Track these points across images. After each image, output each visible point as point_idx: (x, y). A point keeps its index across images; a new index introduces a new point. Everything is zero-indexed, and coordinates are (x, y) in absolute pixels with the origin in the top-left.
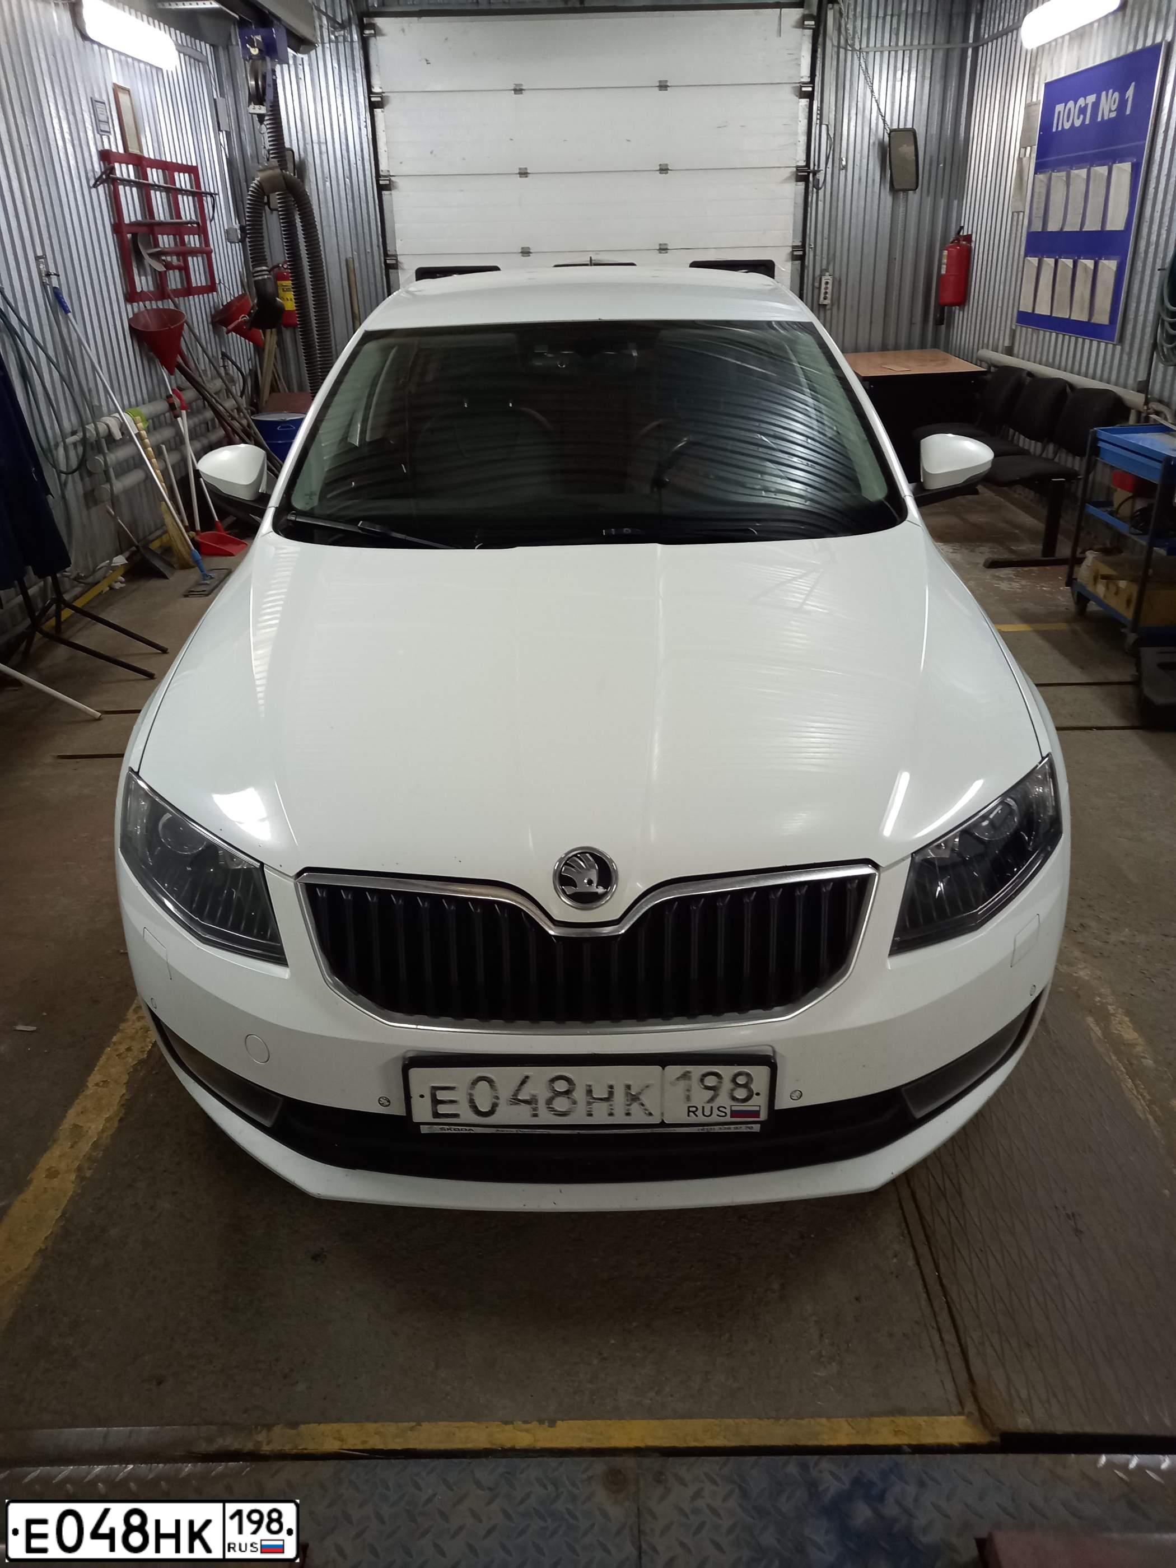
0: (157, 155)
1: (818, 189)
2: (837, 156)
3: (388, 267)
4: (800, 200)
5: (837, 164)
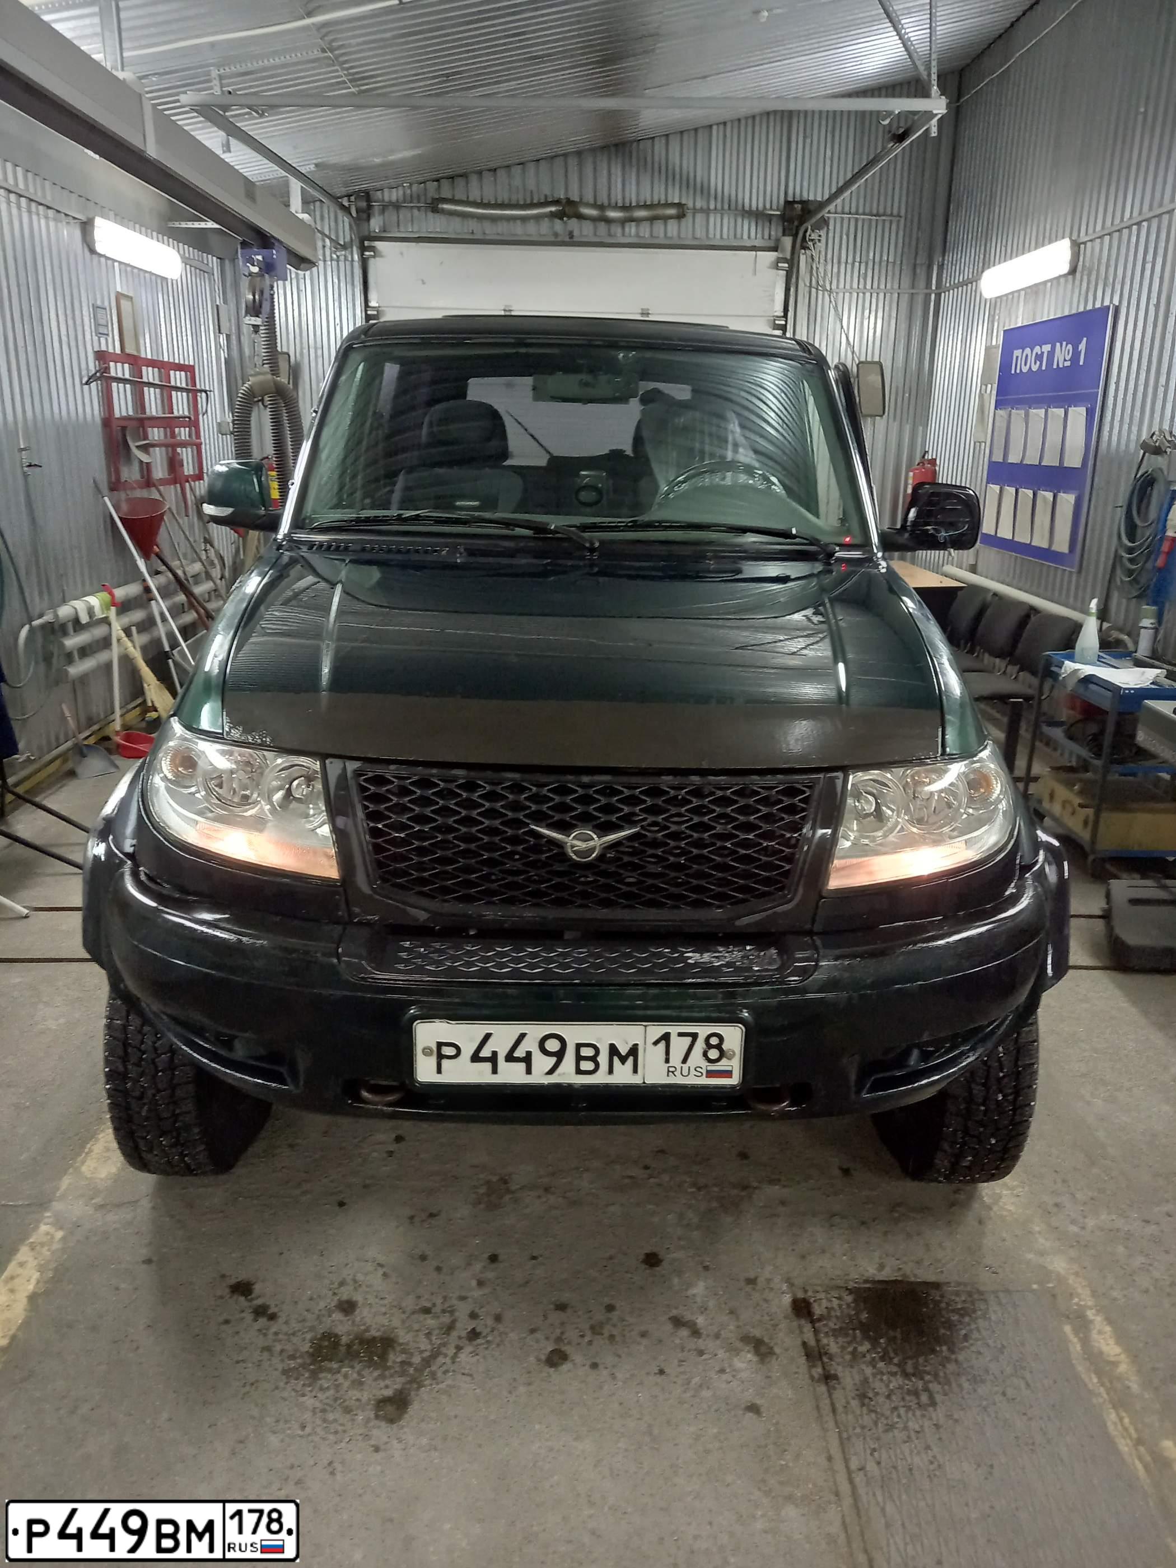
0: (155, 354)
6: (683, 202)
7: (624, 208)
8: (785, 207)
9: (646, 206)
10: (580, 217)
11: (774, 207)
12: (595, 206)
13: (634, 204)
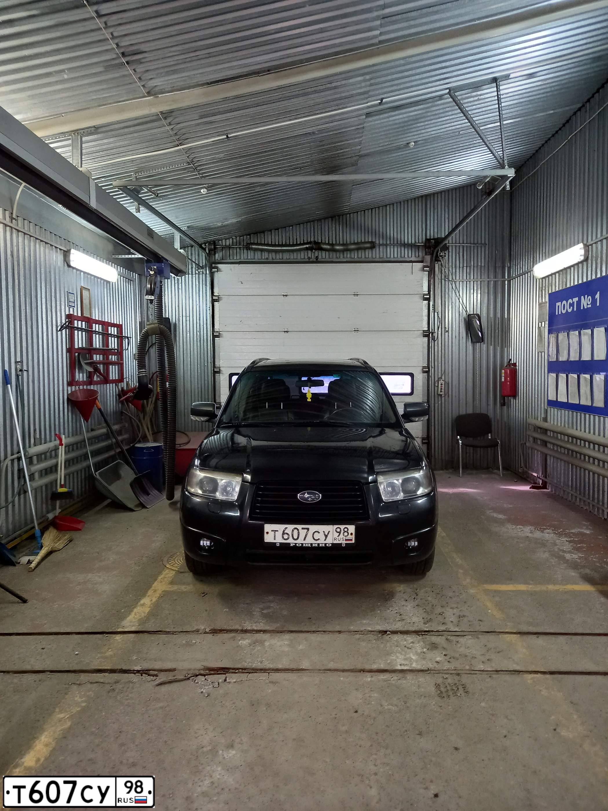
0: (100, 318)
1: (434, 341)
2: (443, 326)
3: (215, 373)
4: (426, 345)
5: (443, 329)
6: (374, 240)
7: (343, 245)
8: (426, 242)
9: (354, 244)
10: (322, 249)
11: (420, 241)
12: (328, 244)
13: (348, 242)
